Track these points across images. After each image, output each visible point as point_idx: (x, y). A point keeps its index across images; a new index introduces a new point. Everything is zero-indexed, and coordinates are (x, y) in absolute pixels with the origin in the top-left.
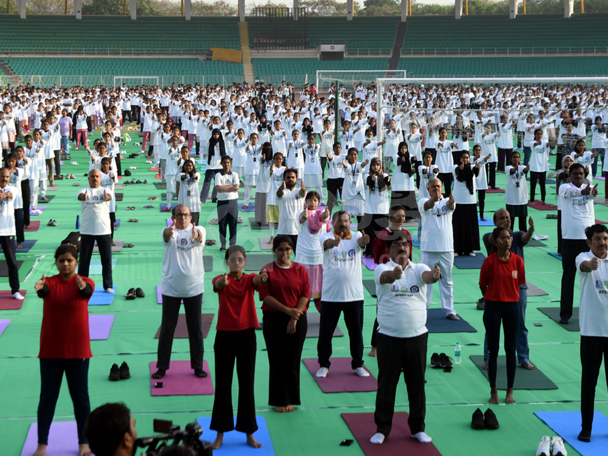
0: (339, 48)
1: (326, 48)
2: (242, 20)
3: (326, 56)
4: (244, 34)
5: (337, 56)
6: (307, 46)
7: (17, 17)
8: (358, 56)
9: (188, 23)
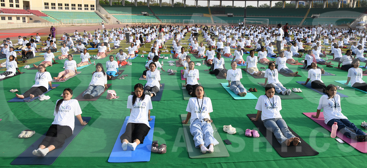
0: (232, 14)
1: (229, 14)
2: (209, 8)
3: (229, 16)
4: (210, 11)
5: (232, 16)
6: (224, 14)
7: (160, 6)
8: (236, 16)
9: (197, 8)
